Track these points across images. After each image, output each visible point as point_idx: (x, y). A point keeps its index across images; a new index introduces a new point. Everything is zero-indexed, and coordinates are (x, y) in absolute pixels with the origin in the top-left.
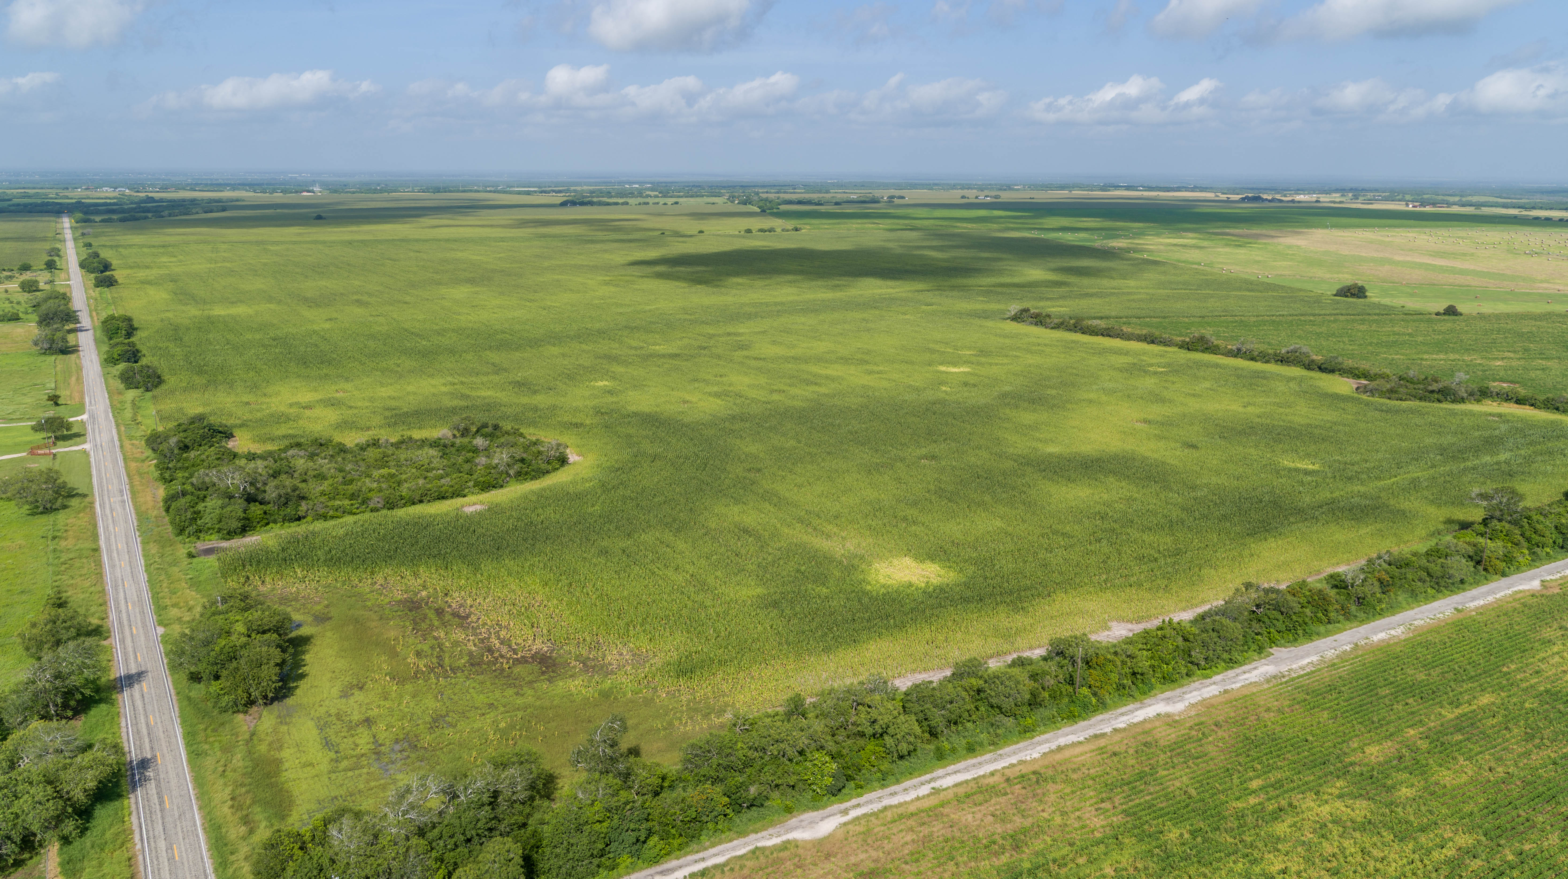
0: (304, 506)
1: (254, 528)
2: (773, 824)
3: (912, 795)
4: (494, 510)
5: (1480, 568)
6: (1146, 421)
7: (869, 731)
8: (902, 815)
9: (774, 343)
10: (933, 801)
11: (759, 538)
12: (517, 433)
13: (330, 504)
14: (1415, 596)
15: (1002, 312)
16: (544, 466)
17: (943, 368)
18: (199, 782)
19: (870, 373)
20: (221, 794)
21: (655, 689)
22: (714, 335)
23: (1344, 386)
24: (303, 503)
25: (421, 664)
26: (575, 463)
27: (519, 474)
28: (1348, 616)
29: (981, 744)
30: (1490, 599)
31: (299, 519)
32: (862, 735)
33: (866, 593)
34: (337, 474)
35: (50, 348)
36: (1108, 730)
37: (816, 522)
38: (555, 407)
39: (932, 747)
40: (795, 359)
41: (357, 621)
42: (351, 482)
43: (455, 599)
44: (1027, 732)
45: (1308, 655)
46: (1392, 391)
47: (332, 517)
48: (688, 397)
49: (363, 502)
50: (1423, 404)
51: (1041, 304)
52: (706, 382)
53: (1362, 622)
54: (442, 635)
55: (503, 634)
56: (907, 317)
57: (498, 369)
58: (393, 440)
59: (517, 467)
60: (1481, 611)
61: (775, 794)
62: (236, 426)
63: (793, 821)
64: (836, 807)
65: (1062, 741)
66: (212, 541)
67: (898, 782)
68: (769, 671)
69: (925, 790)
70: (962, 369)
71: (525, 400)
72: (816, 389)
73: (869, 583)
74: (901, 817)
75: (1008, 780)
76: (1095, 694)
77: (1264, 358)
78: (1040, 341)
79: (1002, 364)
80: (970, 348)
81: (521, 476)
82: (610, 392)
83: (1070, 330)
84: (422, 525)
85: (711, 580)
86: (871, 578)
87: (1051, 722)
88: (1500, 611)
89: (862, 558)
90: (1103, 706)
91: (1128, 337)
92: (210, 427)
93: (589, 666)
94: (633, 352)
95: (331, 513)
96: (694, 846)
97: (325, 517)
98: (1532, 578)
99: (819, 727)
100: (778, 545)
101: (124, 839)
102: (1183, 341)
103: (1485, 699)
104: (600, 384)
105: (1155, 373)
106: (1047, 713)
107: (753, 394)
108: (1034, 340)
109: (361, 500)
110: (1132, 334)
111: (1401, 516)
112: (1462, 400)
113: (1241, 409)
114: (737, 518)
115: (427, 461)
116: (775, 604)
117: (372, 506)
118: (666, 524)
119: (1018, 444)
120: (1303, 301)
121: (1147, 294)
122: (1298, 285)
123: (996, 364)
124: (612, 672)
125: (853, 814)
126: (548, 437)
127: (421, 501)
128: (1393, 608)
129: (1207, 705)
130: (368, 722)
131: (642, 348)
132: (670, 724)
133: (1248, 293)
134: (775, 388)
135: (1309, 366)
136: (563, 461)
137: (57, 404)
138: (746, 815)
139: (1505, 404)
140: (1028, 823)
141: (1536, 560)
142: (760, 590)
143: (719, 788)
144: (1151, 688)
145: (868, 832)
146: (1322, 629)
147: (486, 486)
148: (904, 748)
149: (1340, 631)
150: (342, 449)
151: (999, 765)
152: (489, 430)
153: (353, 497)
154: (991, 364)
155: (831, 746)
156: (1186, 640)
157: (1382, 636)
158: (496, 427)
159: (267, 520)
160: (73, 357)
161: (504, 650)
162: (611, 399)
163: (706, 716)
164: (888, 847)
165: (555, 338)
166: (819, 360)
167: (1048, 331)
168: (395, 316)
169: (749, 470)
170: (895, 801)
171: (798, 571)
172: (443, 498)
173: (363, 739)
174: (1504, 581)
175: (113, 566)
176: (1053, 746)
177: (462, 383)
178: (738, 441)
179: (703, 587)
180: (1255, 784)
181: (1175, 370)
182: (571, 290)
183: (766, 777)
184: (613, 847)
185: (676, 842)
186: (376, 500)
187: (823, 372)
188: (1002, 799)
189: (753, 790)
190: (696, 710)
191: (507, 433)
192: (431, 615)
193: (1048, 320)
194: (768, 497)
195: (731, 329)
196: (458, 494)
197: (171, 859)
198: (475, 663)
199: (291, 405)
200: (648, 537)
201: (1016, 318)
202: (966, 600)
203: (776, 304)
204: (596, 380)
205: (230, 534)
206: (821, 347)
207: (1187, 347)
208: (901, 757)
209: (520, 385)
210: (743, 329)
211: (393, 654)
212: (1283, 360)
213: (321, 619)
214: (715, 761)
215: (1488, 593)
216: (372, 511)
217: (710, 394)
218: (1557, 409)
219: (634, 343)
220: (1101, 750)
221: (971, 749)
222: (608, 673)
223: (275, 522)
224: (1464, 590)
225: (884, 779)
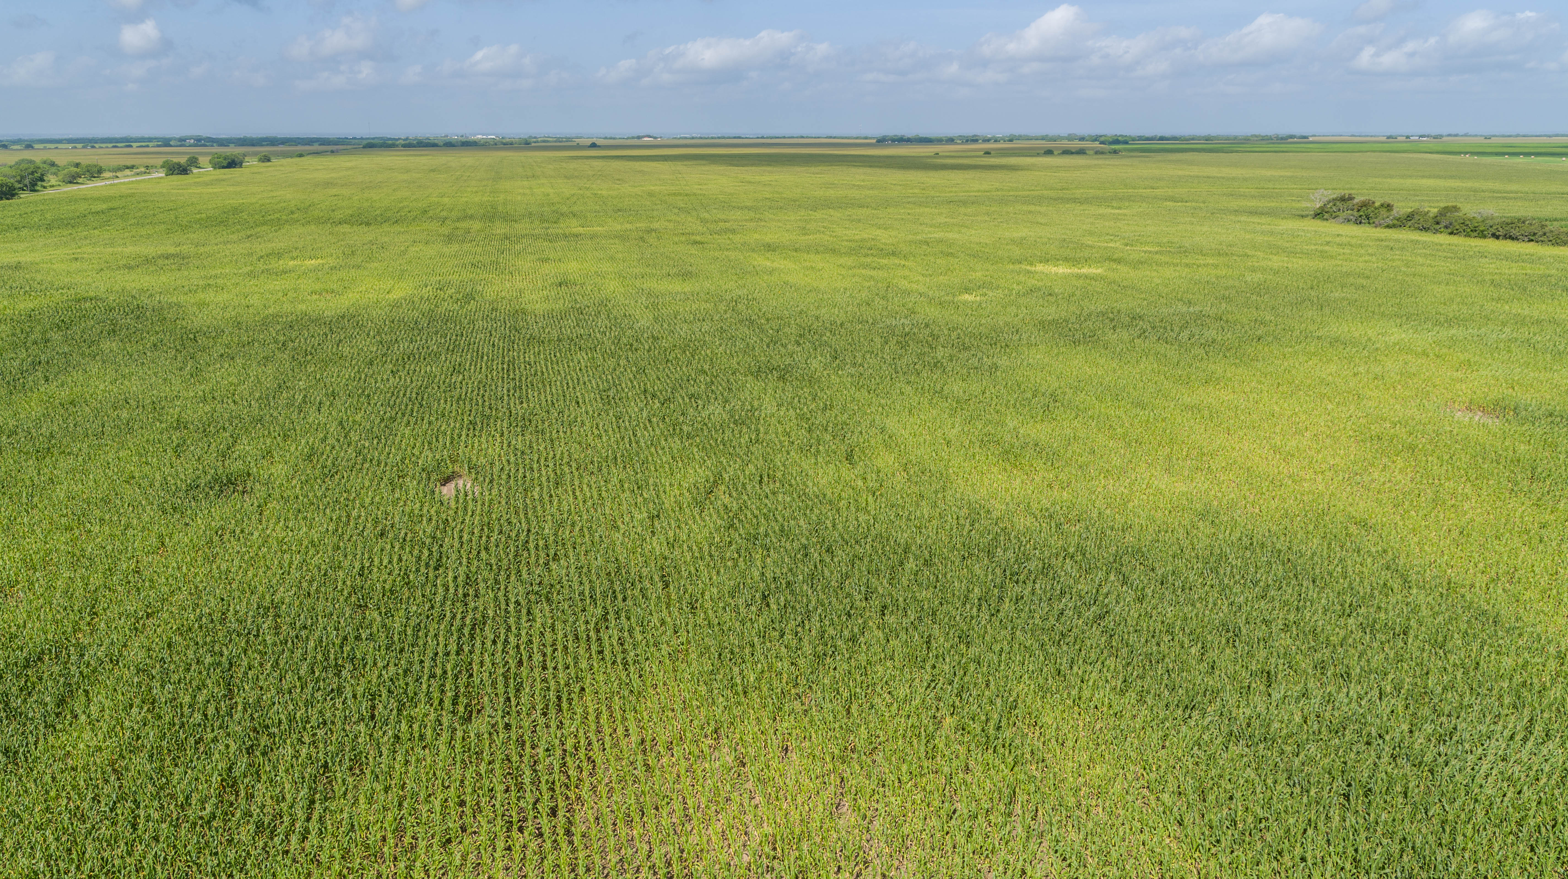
193: (1383, 213)
201: (1322, 213)
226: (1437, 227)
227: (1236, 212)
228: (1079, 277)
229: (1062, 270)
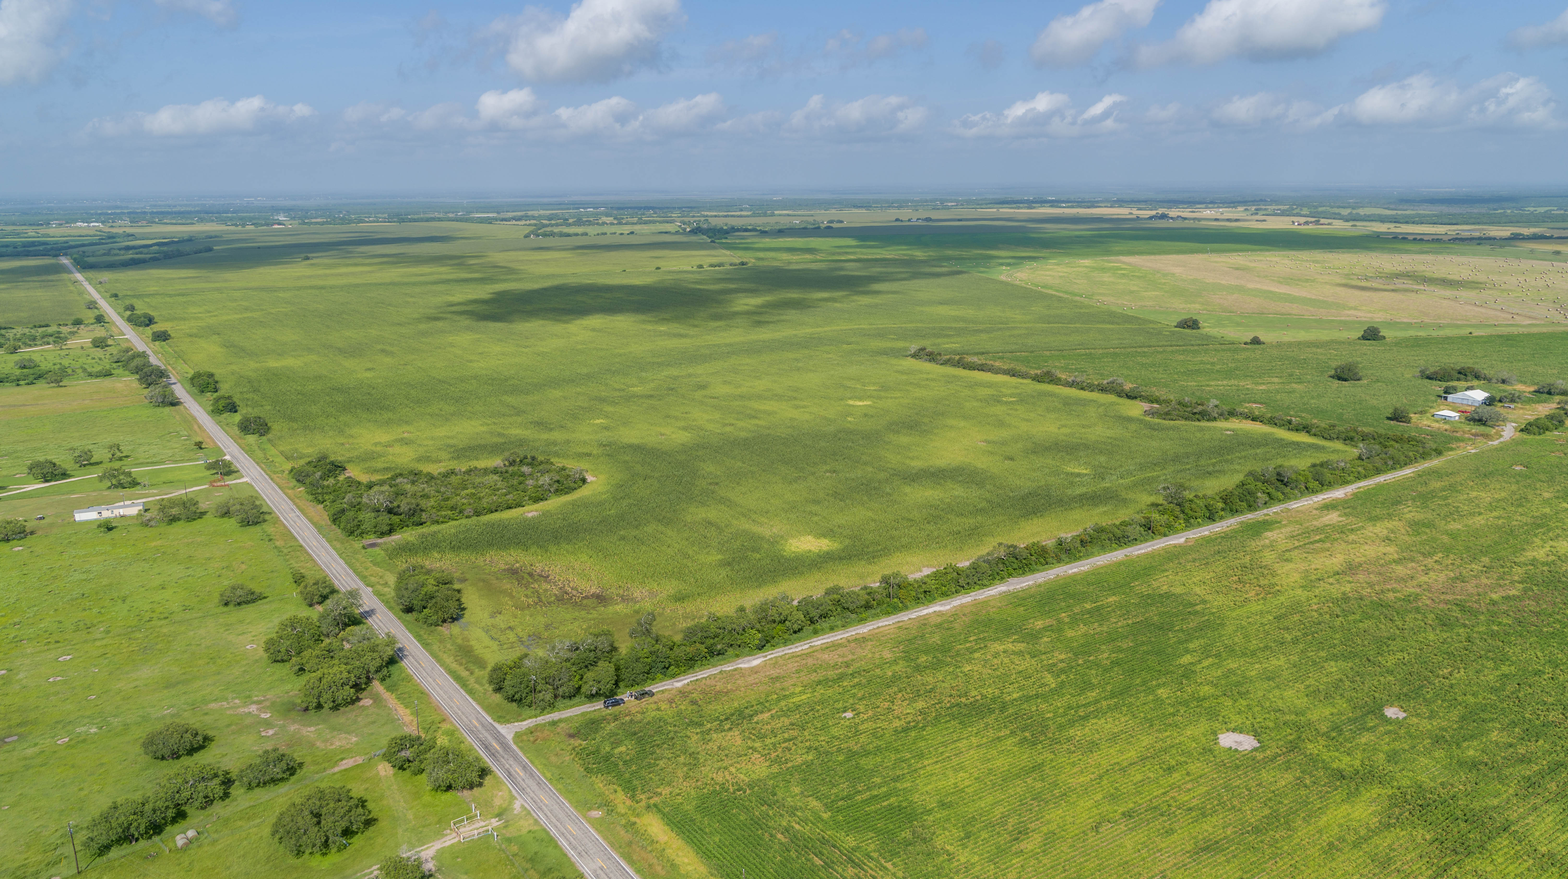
0: (424, 516)
1: (395, 530)
2: (729, 662)
3: (800, 649)
4: (546, 514)
5: (1150, 532)
6: (986, 441)
7: (777, 619)
8: (794, 656)
9: (725, 382)
10: (809, 651)
11: (718, 528)
12: (548, 462)
13: (439, 513)
14: (1103, 549)
15: (906, 349)
16: (572, 485)
17: (851, 402)
18: (435, 657)
19: (797, 407)
20: (449, 660)
21: (664, 609)
22: (678, 377)
23: (1136, 409)
24: (424, 514)
25: (530, 601)
26: (591, 482)
27: (557, 491)
28: (1059, 561)
29: (837, 626)
30: (1149, 549)
31: (422, 524)
32: (774, 622)
33: (782, 556)
34: (437, 494)
35: (162, 402)
36: (906, 619)
37: (754, 516)
38: (568, 442)
39: (811, 628)
40: (742, 397)
41: (483, 581)
42: (448, 499)
43: (538, 568)
44: (862, 620)
45: (1028, 581)
46: (1167, 414)
47: (442, 522)
48: (663, 430)
49: (461, 512)
50: (1187, 422)
51: (939, 341)
52: (677, 418)
53: (1067, 563)
54: (536, 586)
55: (571, 585)
56: (830, 356)
57: (519, 412)
58: (463, 470)
59: (556, 486)
60: (1138, 556)
61: (731, 649)
62: (345, 462)
63: (740, 661)
64: (761, 655)
65: (880, 624)
66: (371, 539)
67: (793, 644)
68: (727, 597)
69: (807, 646)
70: (865, 403)
71: (545, 436)
72: (757, 422)
73: (785, 551)
74: (793, 657)
75: (849, 641)
76: (902, 602)
77: (1090, 388)
78: (930, 376)
79: (896, 398)
80: (874, 384)
81: (558, 492)
82: (607, 428)
83: (954, 366)
84: (503, 526)
85: (690, 552)
86: (787, 548)
87: (876, 616)
88: (1151, 556)
89: (782, 537)
90: (906, 608)
91: (997, 371)
92: (332, 463)
93: (624, 599)
94: (617, 394)
95: (441, 519)
96: (691, 671)
97: (438, 522)
98: (1182, 537)
99: (752, 617)
100: (730, 531)
101: (408, 679)
102: (1036, 374)
103: (1111, 599)
104: (598, 421)
105: (1006, 403)
106: (873, 611)
107: (710, 427)
108: (925, 376)
109: (458, 511)
110: (1000, 369)
111: (1125, 502)
112: (1215, 419)
113: (1056, 431)
114: (704, 515)
115: (493, 484)
116: (729, 564)
117: (466, 514)
118: (659, 521)
119: (893, 459)
120: (1148, 332)
121: (1027, 328)
122: (1152, 317)
123: (891, 398)
124: (638, 601)
125: (769, 657)
126: (573, 465)
127: (496, 511)
128: (1088, 555)
129: (962, 606)
130: (510, 628)
131: (623, 390)
132: (674, 624)
133: (1108, 326)
134: (727, 422)
135: (1119, 395)
136: (584, 481)
137: (201, 448)
138: (716, 658)
139: (1244, 421)
140: (855, 657)
141: (1188, 525)
142: (720, 557)
143: (703, 646)
144: (934, 599)
145: (776, 663)
146: (1041, 568)
147: (537, 500)
148: (796, 627)
149: (1052, 568)
150: (431, 478)
151: (845, 636)
152: (529, 460)
153: (453, 508)
154: (887, 398)
155: (758, 626)
156: (958, 574)
157: (1075, 570)
158: (533, 458)
159: (403, 525)
160: (181, 407)
161: (575, 593)
162: (607, 433)
163: (693, 619)
164: (785, 668)
165: (555, 383)
166: (760, 397)
167: (938, 366)
168: (420, 365)
169: (710, 484)
170: (791, 651)
171: (743, 545)
172: (510, 508)
173: (512, 636)
174: (1165, 539)
175: (318, 556)
176: (875, 627)
177: (495, 423)
178: (702, 464)
179: (687, 556)
180: (972, 639)
181: (1022, 399)
182: (556, 335)
183: (726, 640)
184: (653, 670)
185: (683, 669)
186: (468, 511)
187: (762, 407)
188: (844, 649)
189: (719, 647)
190: (687, 618)
191: (542, 462)
192: (526, 576)
193: (938, 357)
194: (723, 501)
195: (691, 371)
196: (519, 505)
197: (438, 684)
198: (560, 599)
199: (376, 444)
200: (650, 529)
201: (915, 356)
202: (841, 559)
203: (726, 345)
204: (595, 419)
205: (383, 534)
206: (761, 385)
207: (1037, 379)
208: (795, 632)
209: (540, 424)
210: (701, 370)
211: (512, 597)
212: (1103, 390)
213: (463, 580)
214: (700, 635)
215: (1150, 546)
216: (466, 517)
217: (679, 428)
218: (1276, 424)
219: (616, 386)
220: (899, 628)
221: (832, 629)
222: (636, 602)
223: (407, 526)
224: (1136, 545)
225: (786, 643)
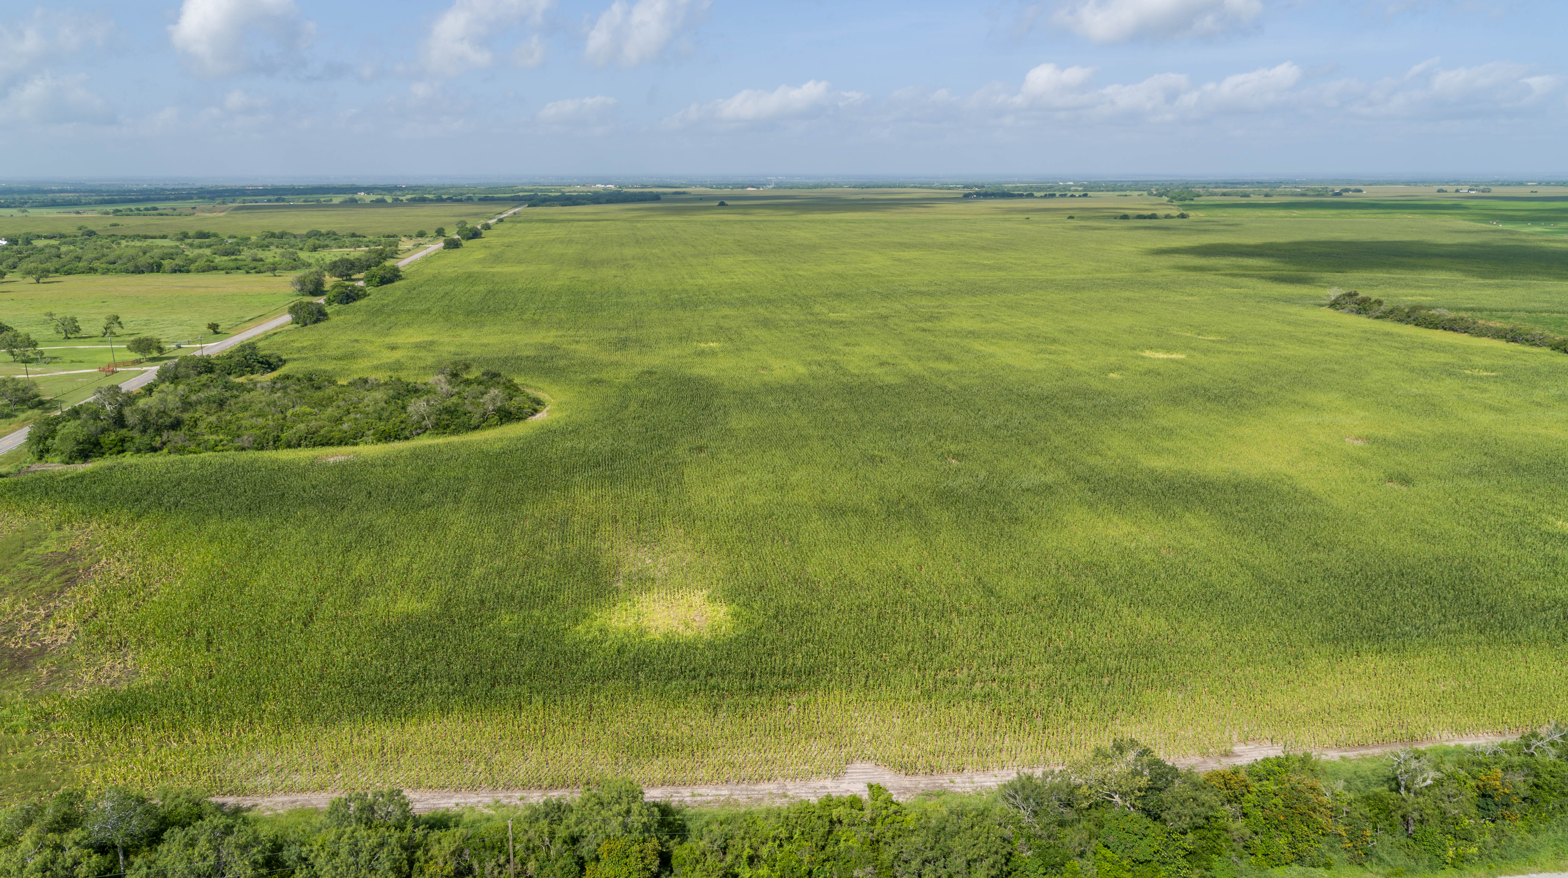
0: (165, 437)
1: (101, 455)
6: (1366, 438)
9: (976, 316)
13: (202, 437)
15: (1320, 297)
17: (1147, 353)
38: (614, 364)
47: (190, 452)
48: (774, 364)
49: (232, 440)
52: (824, 349)
59: (434, 418)
70: (1173, 356)
78: (1356, 332)
80: (1220, 333)
81: (441, 428)
82: (700, 354)
94: (801, 317)
97: (183, 451)
102: (1564, 341)
105: (1468, 377)
108: (1349, 331)
117: (237, 444)
123: (1229, 353)
131: (818, 314)
137: (216, 333)
150: (318, 385)
154: (1221, 352)
159: (121, 447)
181: (1509, 375)
186: (245, 438)
193: (1375, 308)
201: (1335, 305)
206: (1025, 323)
216: (236, 450)
226: (1409, 320)
227: (1276, 300)
228: (1173, 361)
229: (1162, 355)
